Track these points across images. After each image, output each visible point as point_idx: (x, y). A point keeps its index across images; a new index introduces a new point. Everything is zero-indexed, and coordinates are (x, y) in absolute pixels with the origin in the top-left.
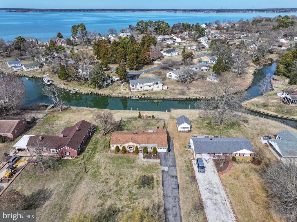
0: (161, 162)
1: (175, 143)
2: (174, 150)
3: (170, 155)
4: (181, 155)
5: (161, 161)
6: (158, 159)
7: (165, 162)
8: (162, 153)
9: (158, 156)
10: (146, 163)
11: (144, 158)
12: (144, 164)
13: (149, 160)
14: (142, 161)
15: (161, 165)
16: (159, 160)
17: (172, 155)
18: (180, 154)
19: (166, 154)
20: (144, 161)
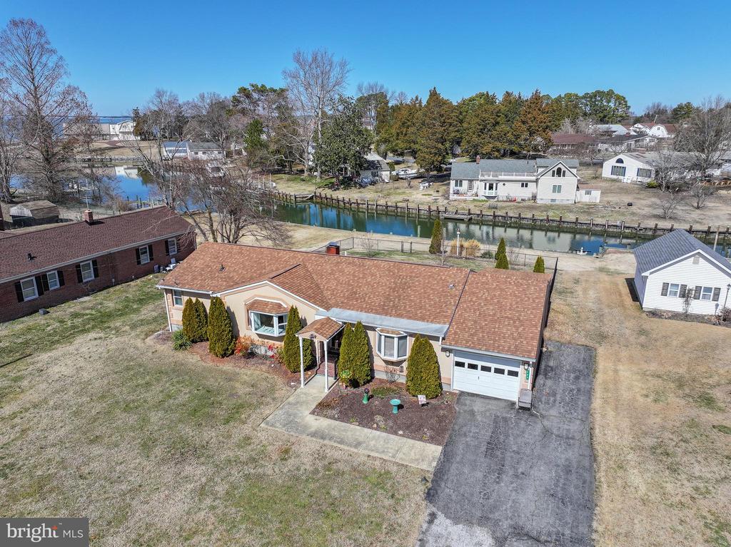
0: (440, 473)
1: (610, 365)
2: (597, 403)
3: (546, 433)
4: (660, 452)
5: (447, 457)
6: (432, 440)
7: (479, 475)
8: (478, 406)
9: (441, 419)
10: (308, 446)
11: (323, 407)
12: (285, 453)
13: (354, 431)
14: (291, 423)
15: (430, 496)
16: (435, 450)
17: (567, 439)
18: (650, 441)
19: (511, 415)
20: (303, 429)
